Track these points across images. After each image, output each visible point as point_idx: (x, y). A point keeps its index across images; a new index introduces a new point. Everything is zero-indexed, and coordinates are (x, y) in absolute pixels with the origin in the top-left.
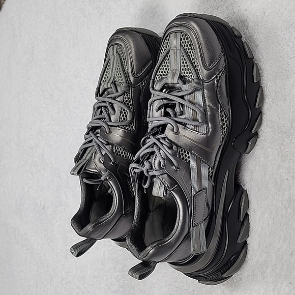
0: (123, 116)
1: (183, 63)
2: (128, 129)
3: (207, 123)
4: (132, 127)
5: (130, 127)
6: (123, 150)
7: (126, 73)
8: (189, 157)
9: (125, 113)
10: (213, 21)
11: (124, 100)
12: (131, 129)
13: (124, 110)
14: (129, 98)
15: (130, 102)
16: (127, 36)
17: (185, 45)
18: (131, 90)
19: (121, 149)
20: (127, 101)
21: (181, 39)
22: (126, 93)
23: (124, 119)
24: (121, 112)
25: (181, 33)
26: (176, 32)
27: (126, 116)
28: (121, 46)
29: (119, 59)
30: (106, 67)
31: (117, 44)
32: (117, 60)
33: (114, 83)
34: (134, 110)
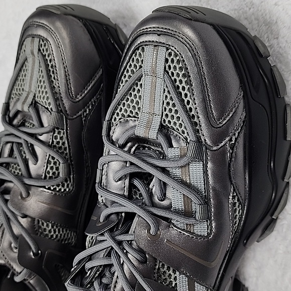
0: (52, 168)
1: (168, 104)
2: (60, 190)
3: (208, 218)
4: (68, 186)
5: (63, 186)
6: (52, 227)
7: (56, 93)
8: (175, 279)
9: (55, 163)
10: (225, 27)
11: (53, 141)
12: (65, 190)
13: (53, 158)
14: (61, 138)
15: (63, 144)
16: (59, 24)
17: (173, 74)
18: (67, 125)
19: (47, 225)
20: (58, 143)
21: (167, 61)
22: (58, 128)
23: (54, 173)
24: (49, 162)
25: (167, 49)
26: (157, 45)
27: (57, 169)
28: (47, 40)
29: (43, 64)
30: (20, 70)
31: (39, 36)
32: (40, 66)
33: (35, 105)
34: (71, 157)
